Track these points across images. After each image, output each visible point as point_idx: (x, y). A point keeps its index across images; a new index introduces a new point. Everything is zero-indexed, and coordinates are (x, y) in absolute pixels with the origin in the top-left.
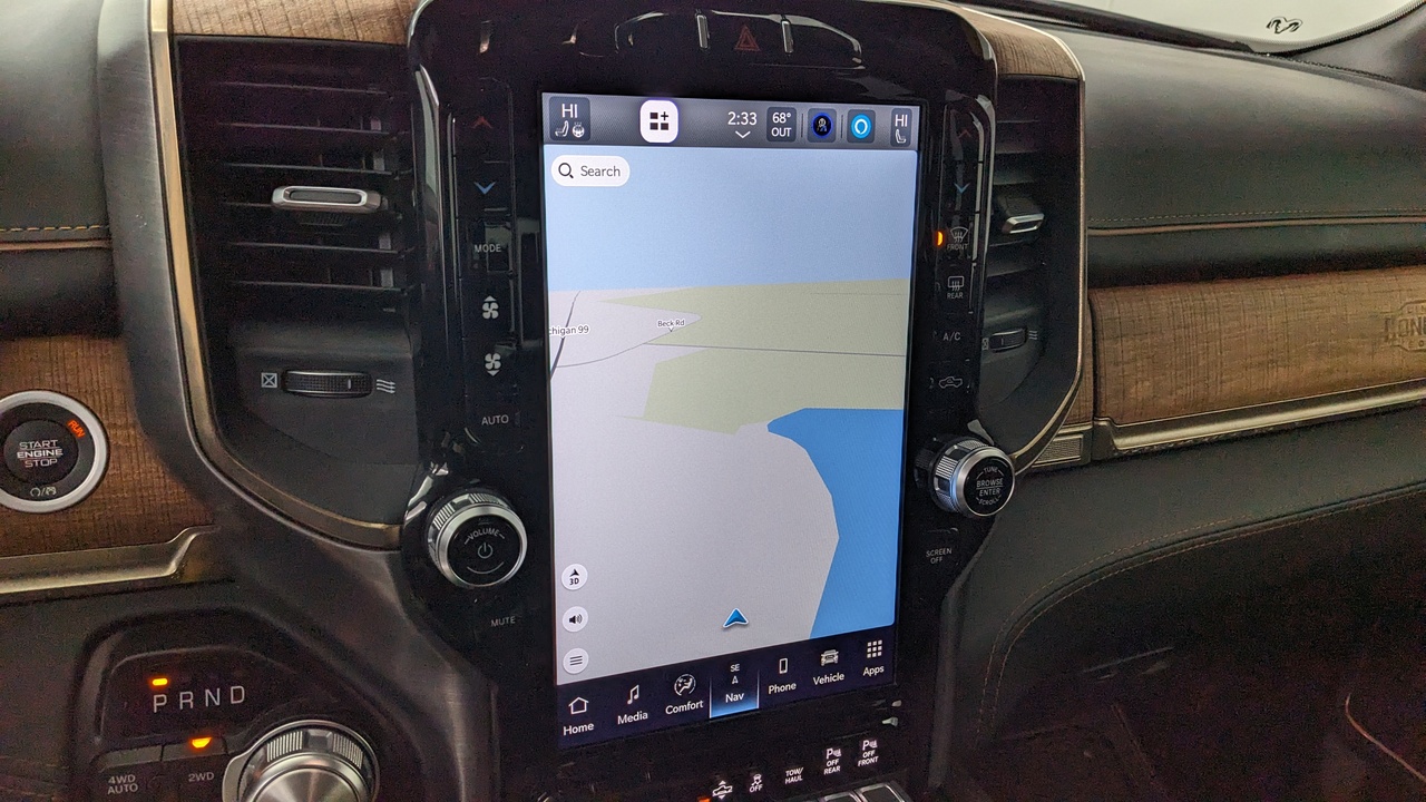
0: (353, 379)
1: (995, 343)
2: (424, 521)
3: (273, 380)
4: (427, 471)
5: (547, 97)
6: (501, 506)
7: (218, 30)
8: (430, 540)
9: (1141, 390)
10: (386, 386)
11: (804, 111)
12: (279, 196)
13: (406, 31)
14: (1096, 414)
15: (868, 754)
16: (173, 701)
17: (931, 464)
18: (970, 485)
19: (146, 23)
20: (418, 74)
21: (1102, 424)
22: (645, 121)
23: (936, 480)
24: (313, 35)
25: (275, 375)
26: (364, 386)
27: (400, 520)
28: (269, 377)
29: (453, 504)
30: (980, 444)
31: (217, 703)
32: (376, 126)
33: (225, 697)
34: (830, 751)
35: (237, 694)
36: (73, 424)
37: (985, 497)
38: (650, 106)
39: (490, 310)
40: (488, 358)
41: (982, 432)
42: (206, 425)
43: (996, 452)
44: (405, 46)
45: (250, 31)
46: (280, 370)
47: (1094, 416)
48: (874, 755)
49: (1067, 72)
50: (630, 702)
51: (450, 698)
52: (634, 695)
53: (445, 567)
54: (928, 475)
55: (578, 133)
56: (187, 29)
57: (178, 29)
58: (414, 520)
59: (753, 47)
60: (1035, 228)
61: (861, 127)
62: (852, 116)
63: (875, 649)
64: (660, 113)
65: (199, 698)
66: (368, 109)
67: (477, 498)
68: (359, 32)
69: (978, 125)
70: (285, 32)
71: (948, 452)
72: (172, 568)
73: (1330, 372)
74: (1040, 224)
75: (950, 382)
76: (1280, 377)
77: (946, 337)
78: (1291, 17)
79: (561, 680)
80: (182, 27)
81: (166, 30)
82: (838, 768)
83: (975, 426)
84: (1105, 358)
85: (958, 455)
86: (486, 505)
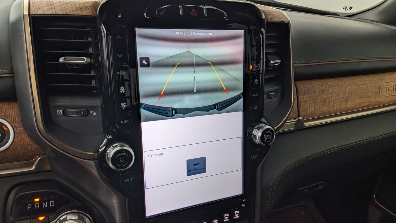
0: (83, 111)
1: (269, 97)
2: (105, 151)
3: (61, 112)
4: (105, 137)
5: (137, 30)
6: (127, 147)
7: (43, 13)
8: (106, 157)
9: (311, 109)
10: (93, 113)
12: (61, 60)
13: (96, 12)
14: (299, 116)
15: (236, 215)
16: (33, 206)
17: (251, 131)
18: (262, 137)
19: (22, 11)
21: (300, 119)
23: (253, 135)
24: (69, 13)
25: (61, 111)
26: (87, 113)
27: (98, 151)
28: (60, 111)
29: (113, 146)
30: (265, 125)
31: (46, 207)
32: (89, 39)
33: (49, 205)
34: (225, 215)
35: (52, 204)
36: (4, 127)
37: (267, 140)
39: (122, 90)
40: (122, 104)
41: (265, 121)
42: (41, 126)
43: (269, 127)
44: (96, 16)
45: (52, 13)
46: (63, 109)
47: (298, 116)
48: (238, 215)
49: (285, 20)
51: (114, 202)
53: (111, 165)
54: (250, 134)
56: (34, 13)
57: (31, 13)
58: (102, 151)
59: (196, 14)
60: (278, 64)
65: (41, 205)
66: (87, 35)
67: (119, 144)
68: (83, 12)
69: (261, 35)
70: (62, 13)
71: (256, 127)
72: (34, 168)
73: (364, 103)
74: (280, 63)
75: (256, 107)
76: (350, 105)
77: (254, 95)
78: (350, 6)
80: (33, 12)
81: (28, 14)
82: (228, 219)
83: (263, 120)
84: (301, 100)
85: (258, 128)
86: (122, 146)
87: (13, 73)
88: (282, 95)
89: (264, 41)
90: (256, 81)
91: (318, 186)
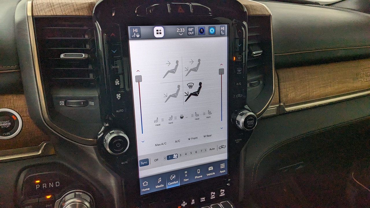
0: (83, 102)
1: (251, 85)
2: (103, 137)
3: (63, 103)
4: (103, 125)
5: (129, 27)
6: (122, 133)
7: (44, 14)
8: (104, 143)
9: (292, 95)
10: (92, 103)
11: (197, 27)
12: (62, 56)
13: (92, 12)
14: (280, 102)
15: (222, 193)
16: (41, 186)
17: (235, 117)
18: (245, 123)
19: (26, 13)
20: (96, 23)
21: (282, 104)
22: (155, 32)
23: (236, 121)
24: (68, 14)
25: (63, 102)
26: (86, 103)
27: (97, 138)
28: (62, 102)
29: (110, 133)
30: (247, 111)
31: (53, 186)
32: (86, 37)
33: (55, 185)
34: (212, 193)
35: (58, 184)
36: (13, 116)
37: (249, 125)
38: (156, 28)
39: (117, 83)
40: (117, 95)
41: (248, 108)
42: (46, 116)
43: (252, 113)
44: (92, 16)
45: (52, 14)
46: (64, 101)
47: (279, 102)
48: (224, 193)
49: (267, 13)
50: (159, 182)
51: (112, 182)
52: (160, 180)
53: (108, 149)
54: (234, 120)
55: (138, 36)
56: (37, 15)
57: (34, 15)
58: (100, 137)
59: (182, 11)
60: (260, 54)
61: (212, 31)
62: (209, 28)
63: (223, 166)
64: (159, 30)
65: (48, 185)
66: (84, 32)
67: (116, 131)
68: (80, 13)
69: (243, 29)
70: (61, 14)
71: (239, 114)
72: (40, 152)
75: (239, 95)
76: (329, 90)
77: (237, 84)
79: (140, 177)
80: (35, 14)
81: (31, 15)
82: (214, 197)
83: (246, 107)
84: (281, 87)
85: (242, 115)
87: (19, 68)
88: (264, 84)
89: (246, 33)
90: (239, 71)
91: (298, 166)
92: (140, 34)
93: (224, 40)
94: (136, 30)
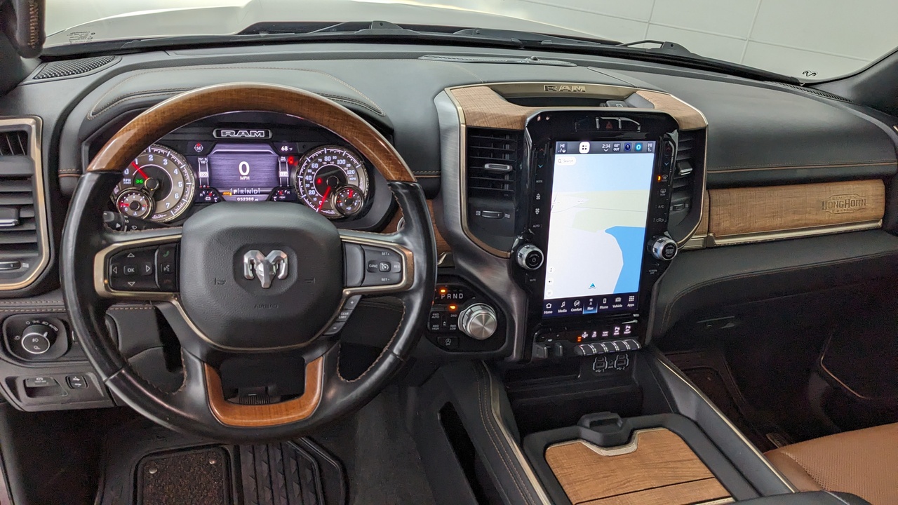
0: (499, 214)
1: (675, 208)
4: (517, 238)
5: (557, 142)
6: (538, 248)
7: (478, 125)
8: (519, 257)
9: (725, 224)
10: (508, 216)
11: (623, 143)
12: (486, 166)
15: (628, 330)
16: (446, 296)
17: (652, 244)
18: (664, 252)
19: (458, 122)
21: (711, 235)
22: (581, 147)
23: (654, 249)
24: (502, 127)
25: (479, 212)
26: (502, 215)
27: (511, 251)
29: (525, 247)
30: (667, 238)
31: (457, 298)
34: (616, 328)
35: (461, 296)
37: (668, 255)
38: (583, 143)
39: (538, 197)
40: (536, 210)
41: (668, 235)
42: (466, 224)
43: (672, 241)
44: (525, 128)
45: (486, 126)
46: (481, 210)
47: (708, 232)
49: (702, 126)
50: (562, 306)
52: (563, 304)
53: (524, 265)
54: (651, 248)
55: (564, 151)
57: (467, 124)
59: (611, 127)
60: (689, 173)
61: (639, 147)
62: (636, 144)
63: (632, 298)
64: (585, 146)
65: (452, 296)
67: (532, 246)
68: (513, 127)
69: (672, 146)
70: (495, 126)
71: (658, 241)
72: (440, 263)
73: (798, 220)
74: (691, 172)
75: (660, 220)
76: (777, 222)
77: (659, 207)
78: (813, 71)
79: (545, 298)
80: (469, 124)
81: (464, 124)
82: (619, 333)
83: (666, 233)
84: (713, 212)
85: (661, 242)
86: (533, 248)
87: (440, 174)
88: (690, 207)
89: (675, 150)
90: (663, 192)
92: (566, 149)
93: (651, 157)
94: (563, 146)
